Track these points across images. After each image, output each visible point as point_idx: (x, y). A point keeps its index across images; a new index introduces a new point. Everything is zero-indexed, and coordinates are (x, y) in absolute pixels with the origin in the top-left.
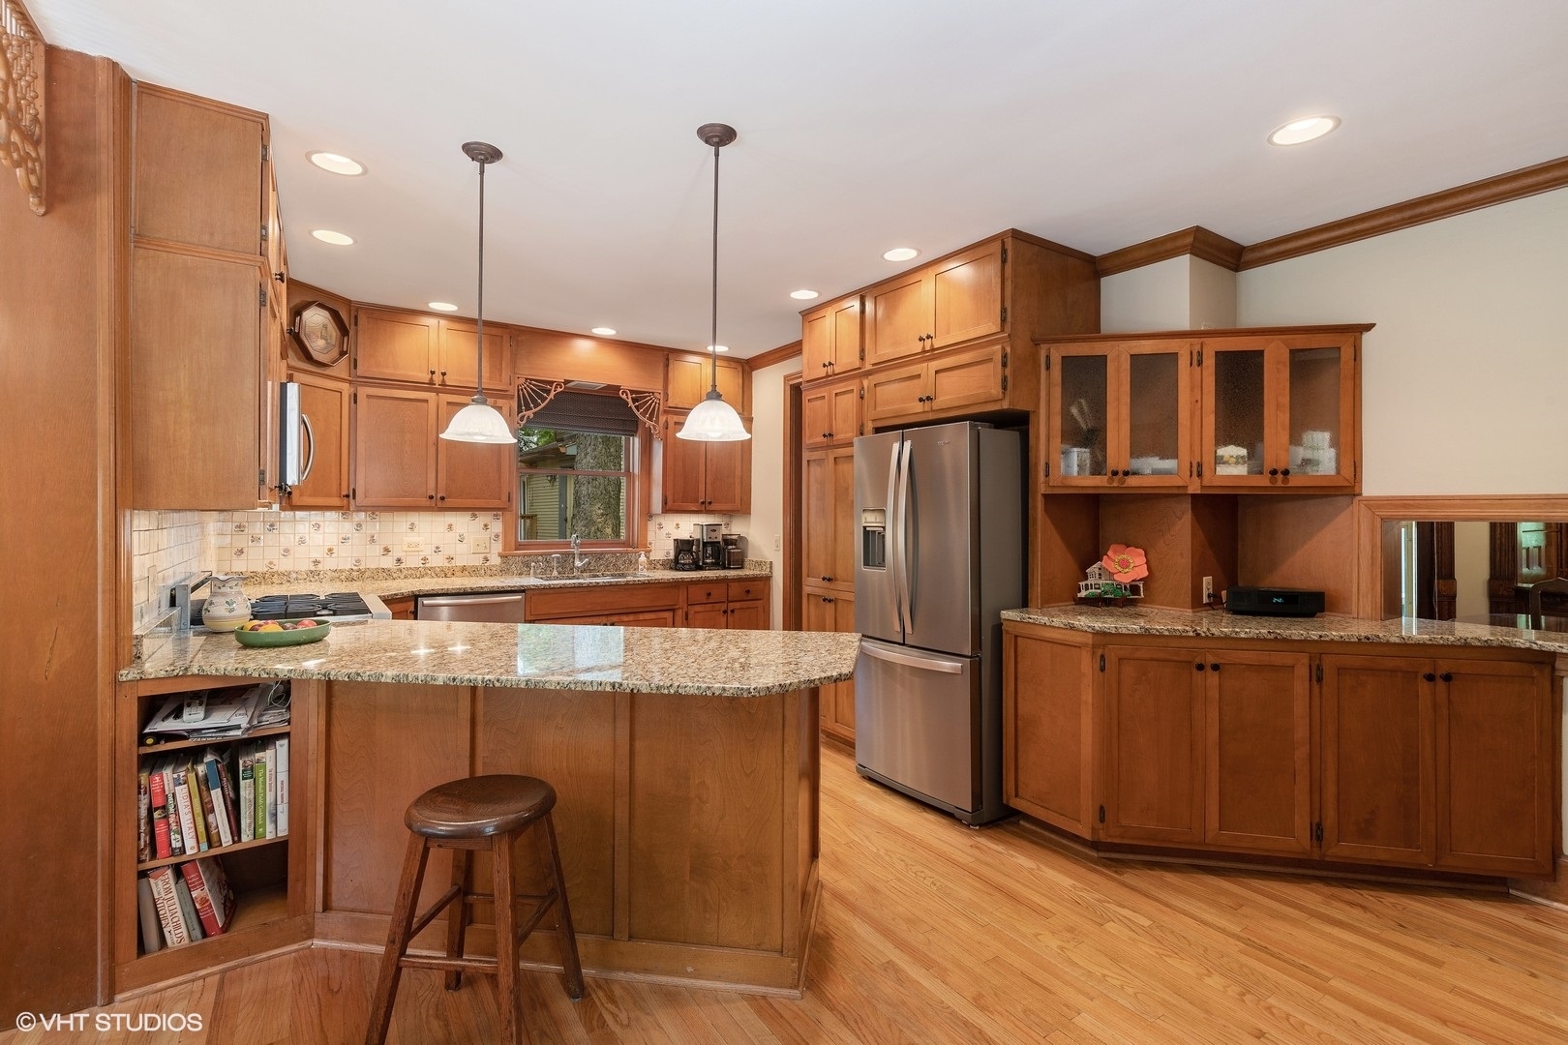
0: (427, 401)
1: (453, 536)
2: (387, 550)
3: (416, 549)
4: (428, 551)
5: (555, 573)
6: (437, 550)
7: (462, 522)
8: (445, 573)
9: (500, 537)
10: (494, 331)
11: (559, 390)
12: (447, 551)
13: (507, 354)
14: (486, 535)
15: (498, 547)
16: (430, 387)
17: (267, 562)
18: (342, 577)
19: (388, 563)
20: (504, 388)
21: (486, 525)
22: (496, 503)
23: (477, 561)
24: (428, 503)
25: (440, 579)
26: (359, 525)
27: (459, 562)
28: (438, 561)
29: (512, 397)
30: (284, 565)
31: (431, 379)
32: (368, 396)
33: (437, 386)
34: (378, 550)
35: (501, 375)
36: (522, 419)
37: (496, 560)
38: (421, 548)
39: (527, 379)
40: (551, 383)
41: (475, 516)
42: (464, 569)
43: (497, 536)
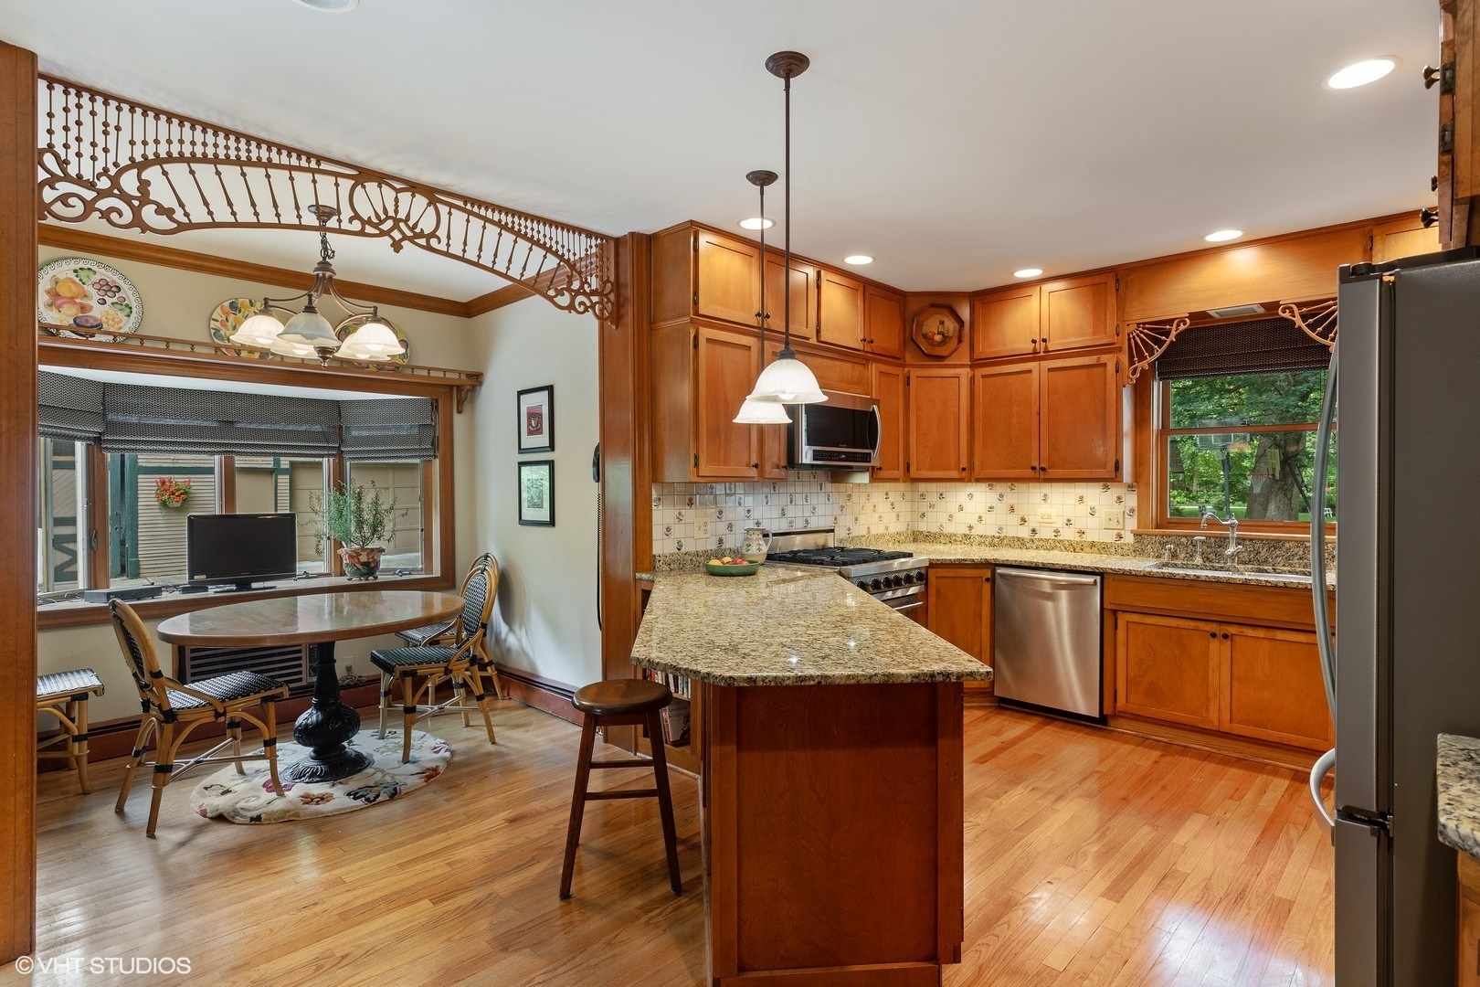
0: (1030, 371)
1: (1083, 510)
2: (1023, 520)
3: (1048, 521)
4: (1060, 523)
5: (1198, 560)
6: (1069, 523)
7: (1094, 495)
8: (1073, 547)
9: (1136, 512)
10: (1097, 279)
11: (1182, 327)
12: (1078, 525)
13: (1112, 301)
14: (1118, 509)
15: (1132, 524)
16: (1034, 356)
17: (939, 525)
18: (987, 543)
19: (1024, 533)
20: (1110, 341)
21: (1119, 498)
22: (1100, 473)
23: (1109, 538)
24: (1030, 473)
25: (1069, 553)
26: (1001, 496)
27: (1089, 537)
28: (1069, 534)
29: (1120, 349)
30: (950, 528)
31: (1035, 348)
32: (983, 376)
33: (1042, 354)
34: (1015, 519)
35: (1105, 328)
36: (1134, 372)
37: (1129, 539)
38: (1054, 519)
39: (1138, 324)
40: (1170, 322)
41: (1107, 487)
42: (1093, 545)
43: (1132, 510)
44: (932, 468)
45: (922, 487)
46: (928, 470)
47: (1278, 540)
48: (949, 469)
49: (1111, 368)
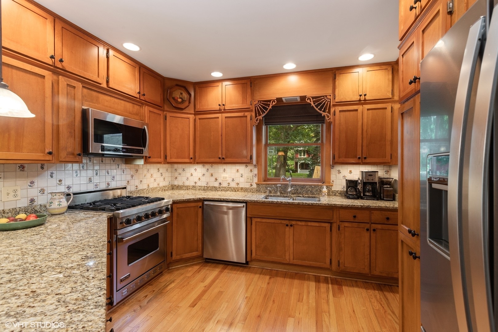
0: (218, 118)
1: (238, 175)
2: (216, 179)
3: (225, 179)
4: (230, 180)
5: (279, 194)
6: (233, 180)
7: (242, 169)
8: (235, 190)
9: (257, 175)
10: (243, 81)
11: (274, 103)
12: (237, 181)
13: (249, 91)
14: (251, 175)
15: (256, 180)
16: (220, 111)
17: (183, 182)
18: (202, 189)
19: (216, 184)
20: (248, 107)
21: (251, 170)
22: (245, 160)
23: (247, 186)
24: (218, 160)
25: (233, 192)
26: (208, 170)
27: (241, 186)
28: (233, 185)
29: (252, 111)
30: (187, 183)
31: (220, 108)
32: (199, 119)
33: (223, 111)
34: (213, 179)
35: (247, 101)
36: (257, 121)
37: (255, 186)
38: (227, 179)
39: (259, 101)
40: (270, 101)
41: (247, 166)
42: (242, 189)
43: (256, 175)
44: (177, 158)
45: (176, 166)
46: (175, 158)
47: (304, 185)
48: (185, 158)
49: (249, 118)
